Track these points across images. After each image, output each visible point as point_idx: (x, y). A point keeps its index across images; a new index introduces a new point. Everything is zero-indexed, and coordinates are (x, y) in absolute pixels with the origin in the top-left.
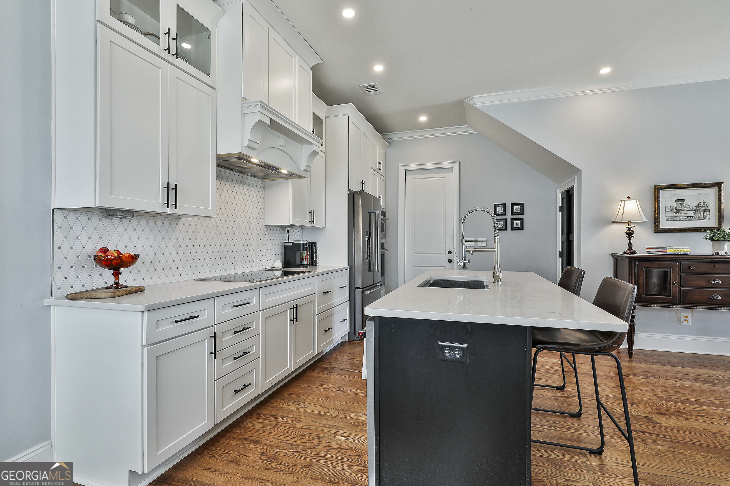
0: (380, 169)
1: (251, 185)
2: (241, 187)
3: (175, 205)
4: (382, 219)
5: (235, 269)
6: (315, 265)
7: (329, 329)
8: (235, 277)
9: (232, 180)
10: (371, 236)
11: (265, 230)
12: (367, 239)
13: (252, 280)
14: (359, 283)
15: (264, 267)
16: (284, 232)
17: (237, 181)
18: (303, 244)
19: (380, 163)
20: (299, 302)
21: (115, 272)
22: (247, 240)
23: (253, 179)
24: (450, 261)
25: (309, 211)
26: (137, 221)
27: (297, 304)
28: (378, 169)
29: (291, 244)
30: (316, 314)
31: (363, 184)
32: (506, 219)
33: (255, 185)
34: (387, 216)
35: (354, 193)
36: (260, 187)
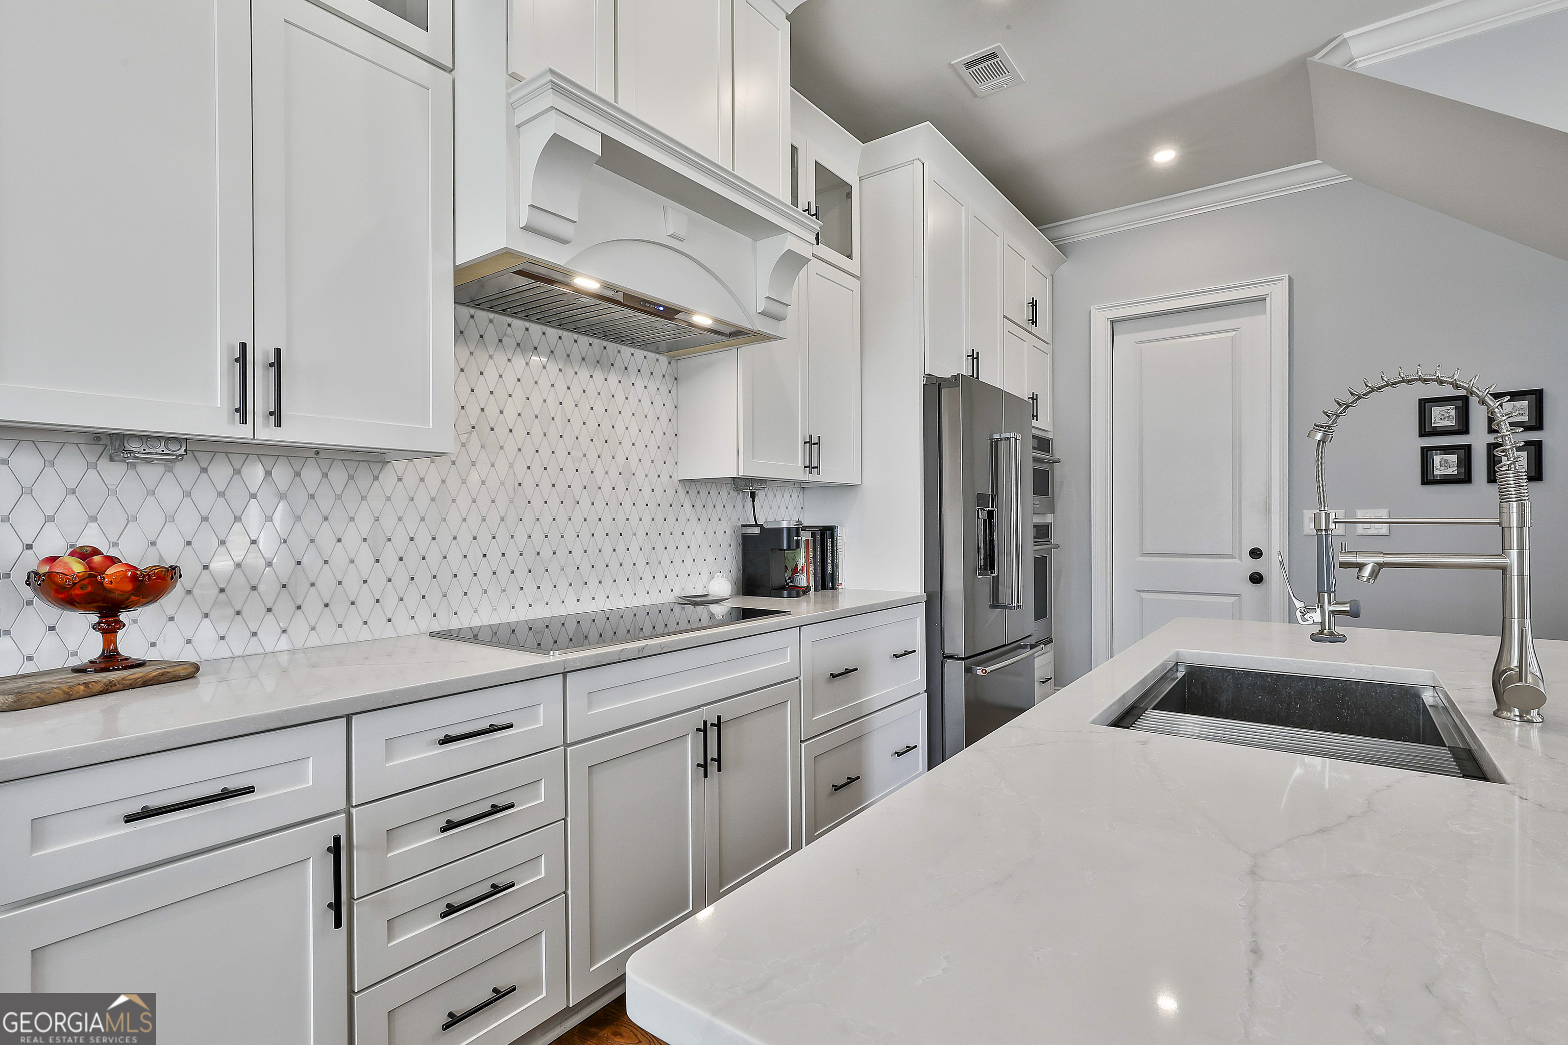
0: (1034, 322)
1: (633, 369)
2: (599, 376)
3: (277, 415)
4: (1035, 460)
5: (578, 600)
6: (833, 588)
7: (851, 780)
8: (579, 622)
9: (568, 356)
10: (996, 508)
11: (682, 492)
12: (983, 515)
13: (638, 629)
14: (956, 642)
15: (678, 592)
16: (744, 498)
17: (583, 359)
18: (789, 529)
19: (1034, 304)
20: (727, 711)
21: (104, 621)
22: (621, 519)
23: (639, 354)
24: (1256, 579)
25: (804, 440)
26: (197, 470)
27: (719, 718)
28: (1029, 320)
29: (757, 531)
30: (803, 740)
31: (975, 360)
32: (1468, 448)
33: (645, 371)
34: (1059, 450)
35: (940, 385)
36: (664, 376)
